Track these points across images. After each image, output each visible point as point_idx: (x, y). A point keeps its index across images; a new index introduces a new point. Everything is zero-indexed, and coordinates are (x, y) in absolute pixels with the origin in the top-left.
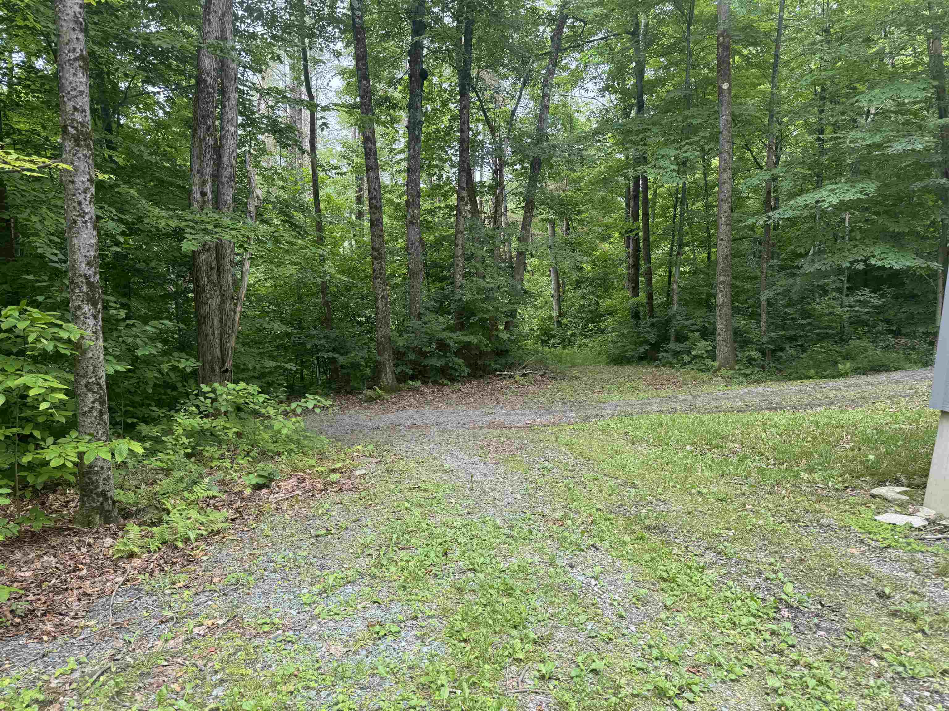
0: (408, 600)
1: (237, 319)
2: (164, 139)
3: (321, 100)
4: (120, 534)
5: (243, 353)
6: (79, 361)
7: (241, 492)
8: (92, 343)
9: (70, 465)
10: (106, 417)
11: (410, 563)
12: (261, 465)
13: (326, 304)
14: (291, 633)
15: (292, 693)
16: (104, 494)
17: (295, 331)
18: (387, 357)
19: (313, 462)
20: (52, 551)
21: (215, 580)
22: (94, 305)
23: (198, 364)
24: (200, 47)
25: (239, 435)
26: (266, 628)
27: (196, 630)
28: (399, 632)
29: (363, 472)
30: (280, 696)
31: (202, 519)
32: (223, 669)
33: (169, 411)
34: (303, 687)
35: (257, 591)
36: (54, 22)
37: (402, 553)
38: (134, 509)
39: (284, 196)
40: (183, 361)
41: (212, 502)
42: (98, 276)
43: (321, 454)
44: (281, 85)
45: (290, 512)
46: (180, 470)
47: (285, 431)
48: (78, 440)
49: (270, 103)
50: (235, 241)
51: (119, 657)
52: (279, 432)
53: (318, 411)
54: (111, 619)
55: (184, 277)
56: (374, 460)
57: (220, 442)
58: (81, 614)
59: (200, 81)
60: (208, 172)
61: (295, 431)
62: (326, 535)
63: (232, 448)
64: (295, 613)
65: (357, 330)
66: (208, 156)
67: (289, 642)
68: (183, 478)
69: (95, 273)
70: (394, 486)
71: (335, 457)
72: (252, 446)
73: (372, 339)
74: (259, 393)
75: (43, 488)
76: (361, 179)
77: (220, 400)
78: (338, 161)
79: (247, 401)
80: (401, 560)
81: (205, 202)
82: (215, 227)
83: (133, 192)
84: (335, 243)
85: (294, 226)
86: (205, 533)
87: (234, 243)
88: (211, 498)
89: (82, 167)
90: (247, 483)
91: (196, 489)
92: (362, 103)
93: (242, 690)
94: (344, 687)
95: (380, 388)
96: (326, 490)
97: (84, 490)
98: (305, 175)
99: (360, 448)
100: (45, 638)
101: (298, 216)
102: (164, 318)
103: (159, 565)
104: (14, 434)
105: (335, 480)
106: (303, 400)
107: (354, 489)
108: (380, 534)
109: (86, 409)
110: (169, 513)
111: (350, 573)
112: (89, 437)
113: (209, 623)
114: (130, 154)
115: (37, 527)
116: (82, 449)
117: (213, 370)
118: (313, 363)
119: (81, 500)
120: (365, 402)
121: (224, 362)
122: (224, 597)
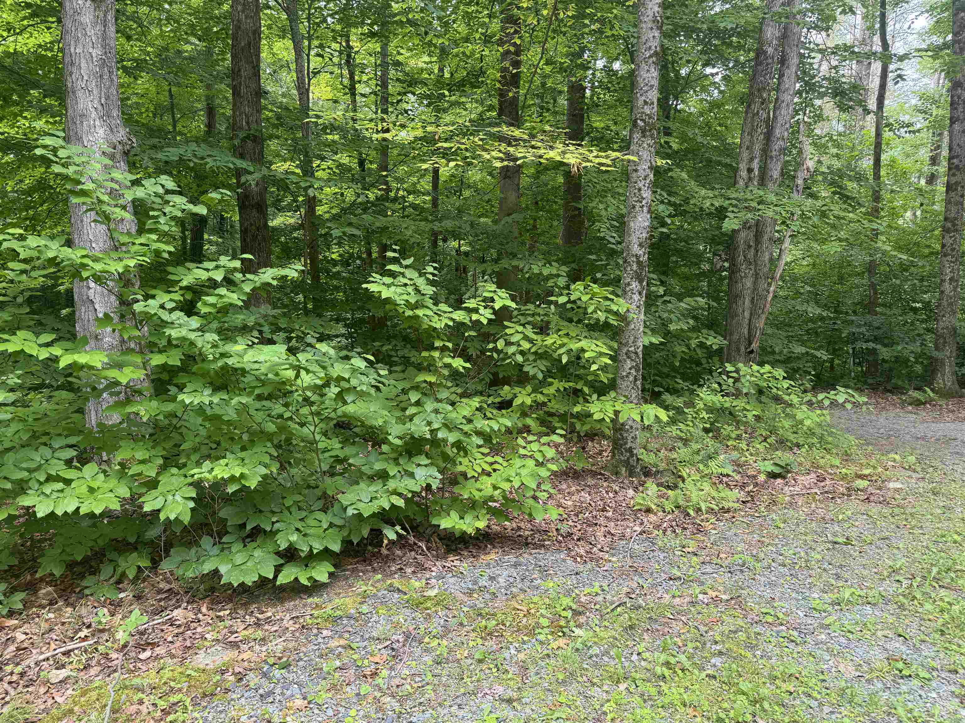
0: (946, 648)
1: (769, 299)
2: (716, 118)
3: (898, 48)
4: (641, 488)
5: (769, 335)
6: (623, 331)
7: (755, 477)
8: (635, 316)
9: (608, 420)
10: (639, 383)
11: (954, 607)
12: (779, 453)
13: (873, 286)
14: (795, 633)
15: (791, 693)
16: (630, 450)
17: (832, 315)
18: (948, 354)
19: (837, 462)
20: (588, 489)
21: (722, 555)
22: (641, 282)
23: (725, 342)
24: (764, 18)
25: (758, 418)
26: (770, 619)
27: (701, 596)
28: (929, 680)
29: (898, 485)
30: (778, 691)
31: (714, 494)
32: (723, 642)
33: (693, 385)
34: (804, 693)
35: (763, 579)
36: (635, 26)
37: (943, 592)
38: (654, 469)
39: (837, 164)
40: (710, 338)
41: (725, 479)
42: (646, 256)
43: (847, 455)
44: (848, 39)
45: (806, 510)
46: (697, 442)
47: (807, 423)
48: (615, 400)
49: (834, 63)
50: (777, 217)
51: (633, 596)
52: (801, 422)
53: (849, 406)
54: (629, 562)
55: (720, 256)
56: (914, 475)
57: (738, 422)
58: (606, 549)
59: (760, 52)
60: (757, 147)
61: (820, 425)
62: (846, 544)
63: (749, 431)
64: (802, 615)
65: (910, 317)
66: (759, 130)
67: (793, 641)
68: (699, 450)
69: (645, 253)
70: (939, 511)
71: (864, 461)
72: (771, 432)
73: (928, 330)
74: (784, 378)
75: (585, 436)
76: (940, 135)
77: (743, 380)
78: (912, 116)
79: (770, 385)
80: (942, 600)
81: (750, 179)
82: (759, 204)
83: (684, 175)
84: (894, 214)
85: (845, 198)
86: (716, 508)
87: (776, 220)
88: (724, 476)
89: (645, 156)
90: (762, 469)
91: (712, 463)
92: (954, 41)
93: (740, 669)
94: (852, 712)
95: (932, 390)
96: (849, 496)
97: (616, 444)
98: (866, 137)
99: (897, 457)
100: (579, 559)
101: (851, 186)
102: (697, 296)
103: (672, 526)
104: (570, 387)
105: (861, 487)
106: (833, 392)
107: (885, 502)
108: (914, 561)
109: (624, 374)
110: (684, 481)
111: (871, 594)
112: (624, 399)
113: (714, 594)
114: (684, 138)
115: (579, 466)
116: (617, 408)
117: (738, 350)
118: (848, 352)
119: (612, 451)
120: (910, 404)
121: (750, 343)
122: (730, 575)
